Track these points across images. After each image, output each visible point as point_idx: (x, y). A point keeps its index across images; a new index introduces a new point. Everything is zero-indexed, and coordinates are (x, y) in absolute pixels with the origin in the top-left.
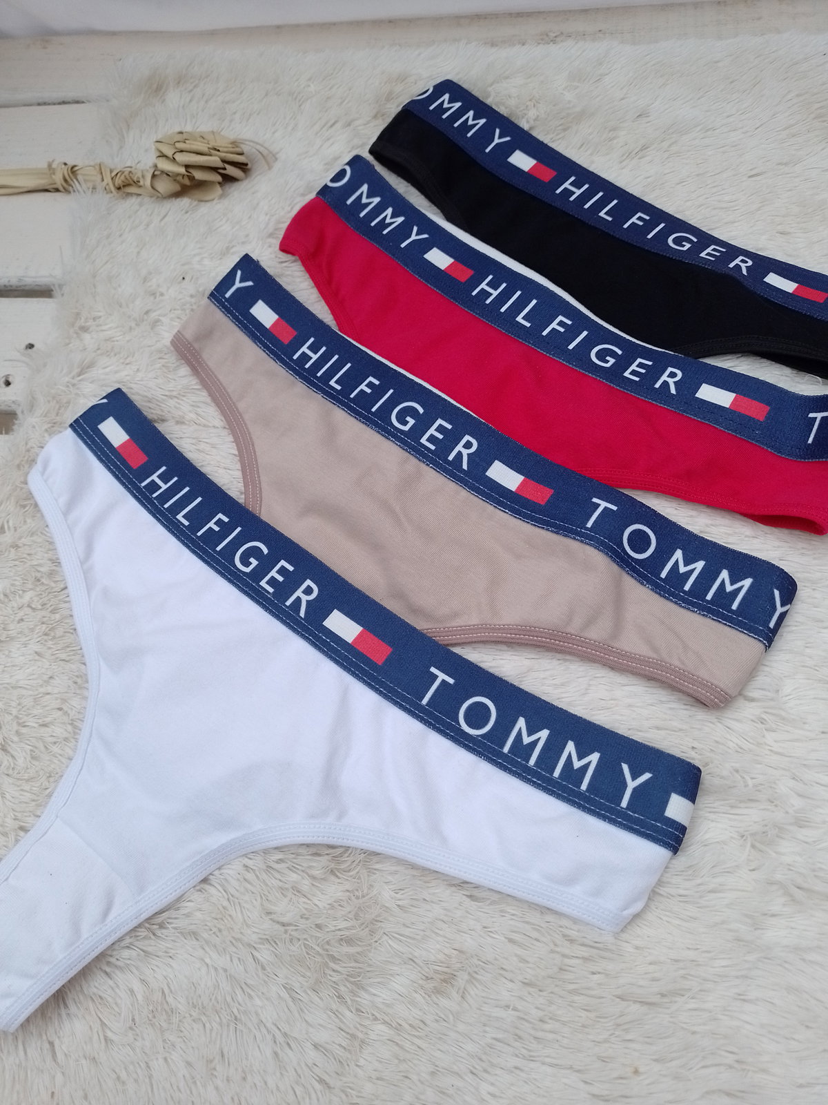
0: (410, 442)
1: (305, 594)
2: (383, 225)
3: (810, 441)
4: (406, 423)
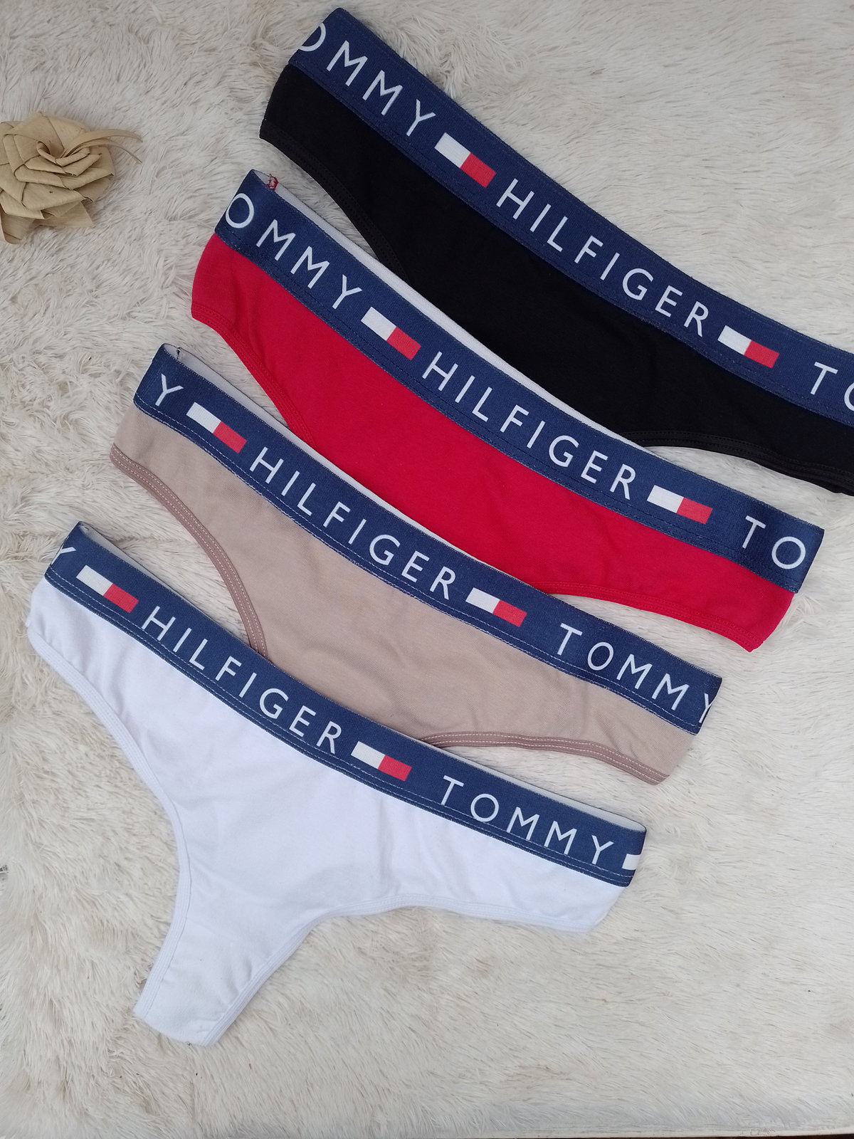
0: (391, 575)
1: (331, 734)
2: (306, 274)
3: (745, 546)
4: (385, 557)
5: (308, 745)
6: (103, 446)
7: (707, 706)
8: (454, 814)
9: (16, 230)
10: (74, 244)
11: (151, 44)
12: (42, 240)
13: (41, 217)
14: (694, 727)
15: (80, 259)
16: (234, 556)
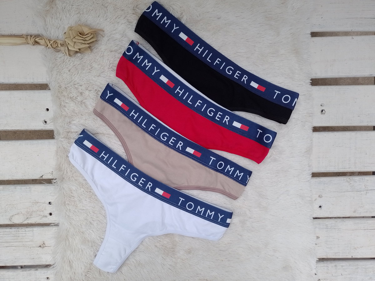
0: (166, 143)
1: (149, 185)
2: (145, 66)
3: (257, 137)
4: (164, 139)
5: (143, 188)
6: (91, 109)
7: (248, 179)
8: (182, 208)
9: (72, 53)
10: (86, 57)
11: (107, 8)
12: (77, 56)
13: (78, 50)
14: (245, 185)
15: (87, 61)
16: (124, 138)
